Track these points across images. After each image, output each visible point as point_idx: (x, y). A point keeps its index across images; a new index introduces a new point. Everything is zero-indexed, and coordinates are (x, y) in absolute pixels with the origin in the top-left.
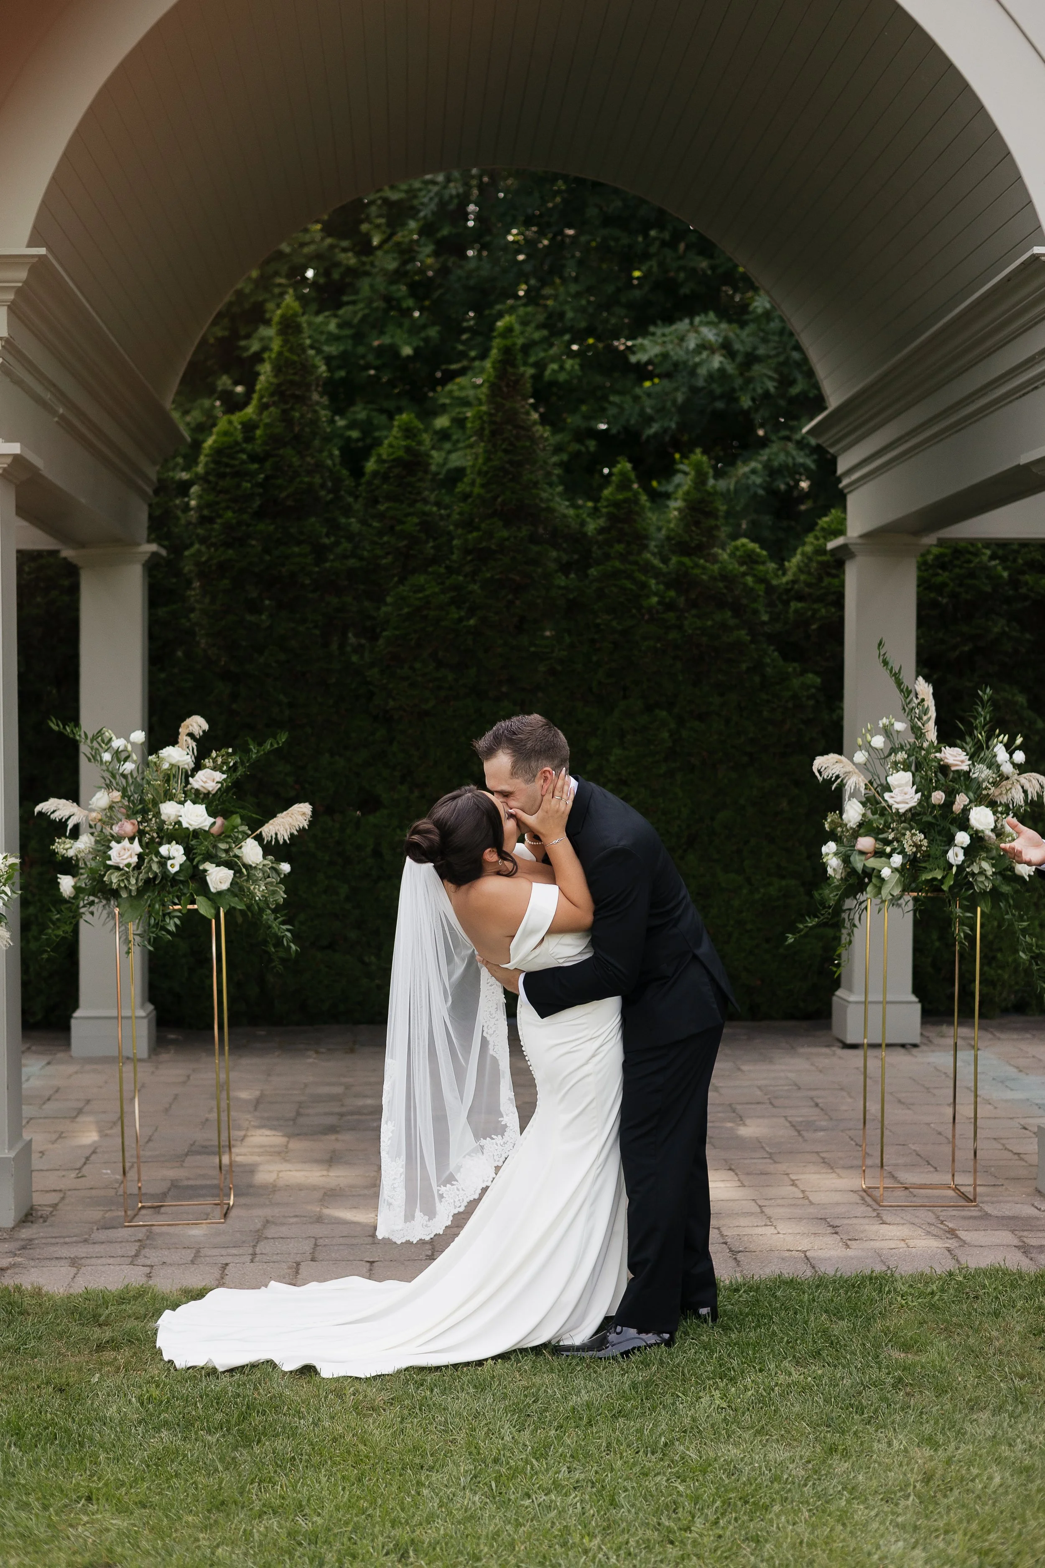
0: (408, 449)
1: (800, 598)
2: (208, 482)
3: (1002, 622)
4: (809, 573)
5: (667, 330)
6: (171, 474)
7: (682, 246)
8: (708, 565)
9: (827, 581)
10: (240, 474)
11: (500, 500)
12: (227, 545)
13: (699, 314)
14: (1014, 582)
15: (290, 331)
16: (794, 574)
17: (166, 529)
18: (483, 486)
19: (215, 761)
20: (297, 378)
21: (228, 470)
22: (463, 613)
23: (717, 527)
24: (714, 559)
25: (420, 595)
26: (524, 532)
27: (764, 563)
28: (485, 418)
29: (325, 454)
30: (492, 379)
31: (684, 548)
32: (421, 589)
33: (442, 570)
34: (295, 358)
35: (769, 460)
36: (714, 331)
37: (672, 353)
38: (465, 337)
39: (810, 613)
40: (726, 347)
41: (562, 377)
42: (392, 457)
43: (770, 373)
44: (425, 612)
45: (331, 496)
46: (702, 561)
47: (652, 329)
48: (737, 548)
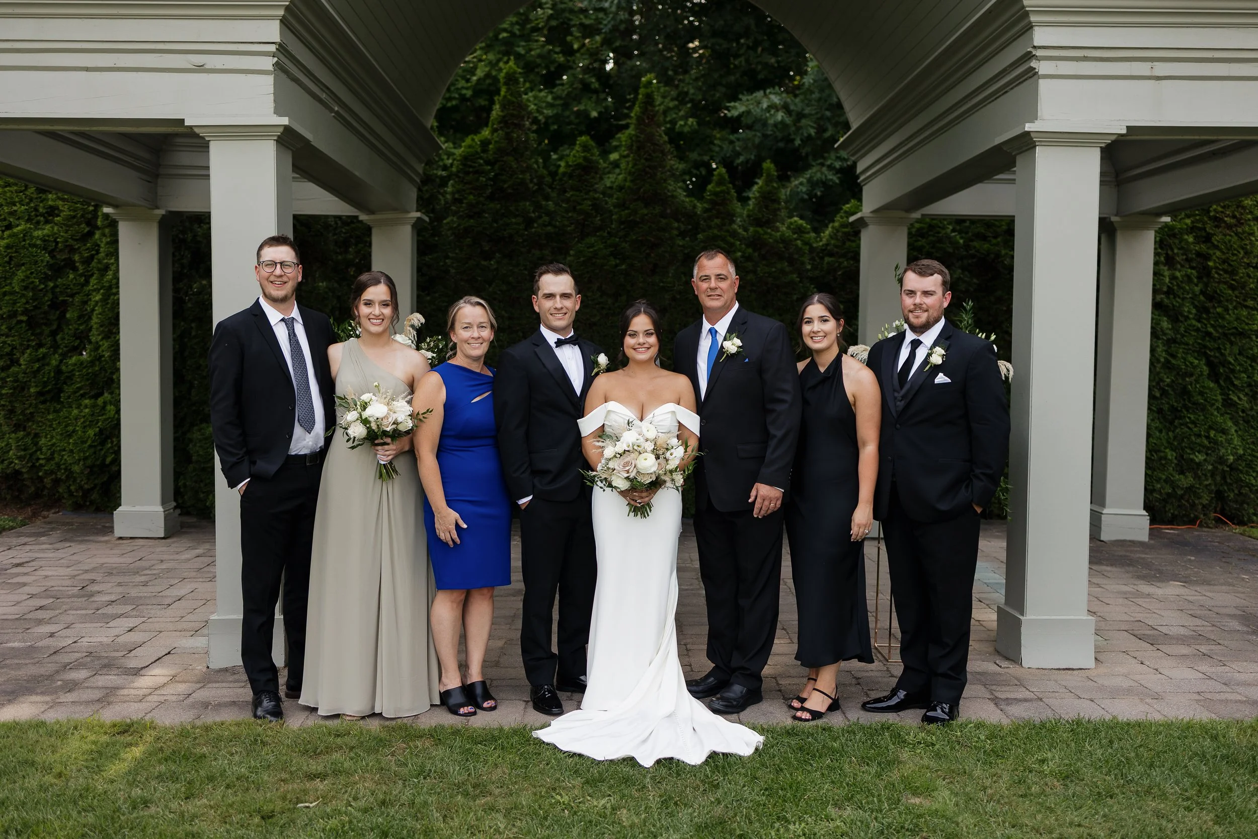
0: (585, 158)
1: (831, 255)
2: (459, 177)
3: (959, 271)
4: (837, 239)
5: (750, 97)
6: (435, 172)
7: (760, 49)
8: (773, 233)
9: (848, 244)
10: (478, 172)
11: (642, 190)
12: (470, 217)
13: (769, 88)
14: (967, 246)
15: (511, 83)
16: (827, 240)
17: (431, 206)
18: (632, 181)
19: (429, 344)
20: (515, 112)
21: (471, 170)
22: (618, 261)
23: (779, 209)
24: (777, 230)
25: (591, 250)
26: (658, 209)
27: (808, 233)
28: (634, 138)
29: (533, 160)
30: (638, 114)
31: (758, 222)
32: (592, 246)
33: (605, 234)
34: (514, 100)
35: (811, 177)
36: (778, 97)
37: (753, 111)
38: (627, 105)
39: (837, 264)
40: (786, 107)
41: (686, 129)
42: (575, 163)
43: (812, 124)
44: (594, 260)
45: (536, 187)
46: (769, 231)
47: (740, 96)
48: (791, 223)
